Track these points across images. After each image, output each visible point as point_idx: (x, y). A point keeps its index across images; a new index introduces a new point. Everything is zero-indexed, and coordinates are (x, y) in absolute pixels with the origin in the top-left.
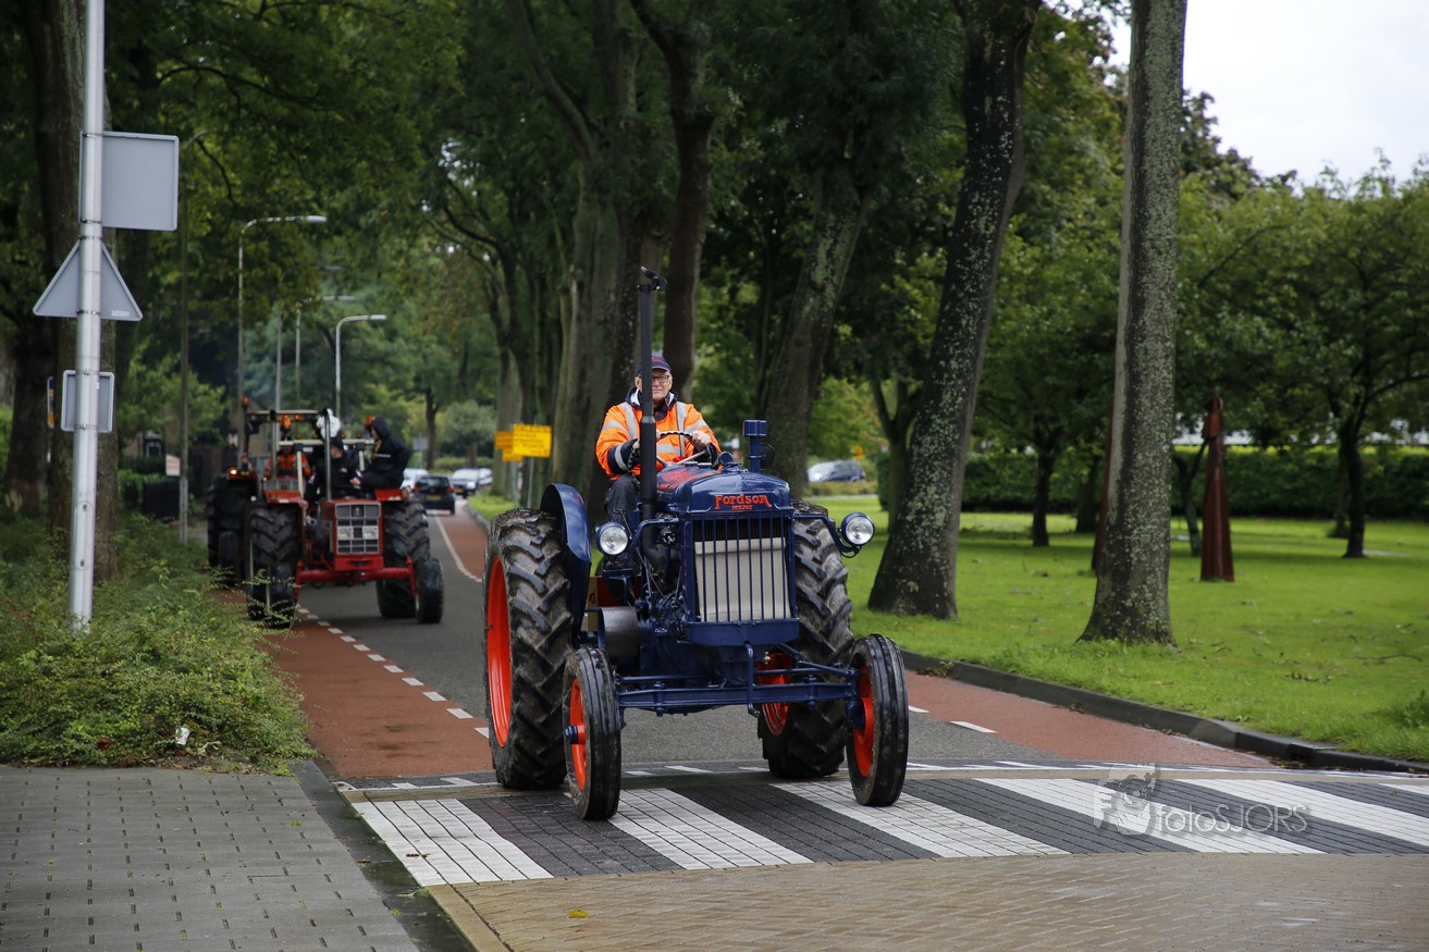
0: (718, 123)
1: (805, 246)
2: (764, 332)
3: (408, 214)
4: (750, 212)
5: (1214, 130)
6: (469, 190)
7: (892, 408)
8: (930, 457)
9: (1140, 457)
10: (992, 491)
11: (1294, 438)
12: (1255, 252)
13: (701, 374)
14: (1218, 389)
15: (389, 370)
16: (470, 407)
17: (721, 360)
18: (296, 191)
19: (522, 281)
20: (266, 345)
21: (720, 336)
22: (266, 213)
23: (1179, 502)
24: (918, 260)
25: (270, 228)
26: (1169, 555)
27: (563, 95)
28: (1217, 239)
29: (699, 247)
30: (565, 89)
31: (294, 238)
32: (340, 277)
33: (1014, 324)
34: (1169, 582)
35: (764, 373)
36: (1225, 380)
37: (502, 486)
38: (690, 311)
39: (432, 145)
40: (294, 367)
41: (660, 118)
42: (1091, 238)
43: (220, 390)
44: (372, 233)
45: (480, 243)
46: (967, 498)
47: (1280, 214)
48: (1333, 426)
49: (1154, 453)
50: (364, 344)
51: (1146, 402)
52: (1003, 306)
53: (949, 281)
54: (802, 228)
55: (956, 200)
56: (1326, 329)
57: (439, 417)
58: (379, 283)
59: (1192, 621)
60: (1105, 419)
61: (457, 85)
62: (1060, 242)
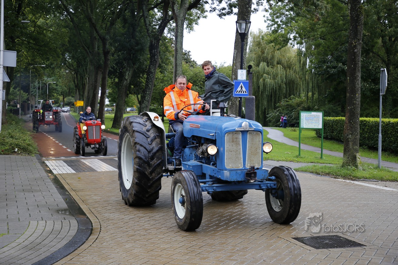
0: (111, 52)
1: (125, 73)
3: (60, 65)
4: (117, 67)
5: (191, 57)
6: (70, 62)
7: (140, 99)
12: (197, 76)
13: (108, 93)
15: (57, 91)
16: (70, 97)
17: (112, 91)
18: (40, 61)
19: (79, 77)
20: (35, 86)
21: (112, 87)
22: (35, 65)
25: (35, 67)
28: (191, 74)
29: (107, 72)
30: (86, 46)
31: (40, 69)
32: (48, 75)
33: (159, 86)
37: (75, 111)
39: (64, 54)
40: (40, 90)
41: (101, 51)
42: (171, 73)
43: (27, 94)
44: (53, 68)
45: (72, 70)
50: (52, 87)
52: (157, 84)
54: (125, 70)
57: (65, 99)
58: (55, 77)
61: (67, 44)
62: (166, 73)
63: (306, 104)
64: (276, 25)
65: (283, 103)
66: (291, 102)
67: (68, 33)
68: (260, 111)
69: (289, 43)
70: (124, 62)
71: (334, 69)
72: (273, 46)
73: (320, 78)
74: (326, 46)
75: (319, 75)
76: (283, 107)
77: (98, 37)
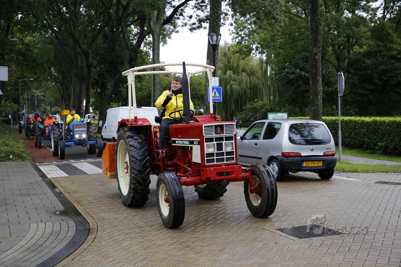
0: (93, 65)
1: (107, 83)
2: (101, 96)
3: (46, 78)
4: (99, 78)
6: (56, 75)
13: (92, 102)
15: (44, 102)
16: (57, 107)
17: (95, 100)
18: (28, 75)
19: (64, 88)
20: (24, 98)
21: (95, 96)
22: (24, 78)
25: (24, 81)
27: (69, 61)
29: (91, 84)
30: (70, 60)
31: (28, 82)
32: (36, 88)
33: (138, 95)
38: (90, 93)
39: (50, 68)
41: (84, 64)
43: (17, 105)
44: (41, 81)
45: (58, 83)
50: (40, 98)
54: (106, 81)
57: (52, 109)
58: (42, 89)
61: (53, 59)
62: (144, 83)
63: (269, 106)
64: (240, 37)
65: (248, 106)
66: (255, 105)
67: (53, 49)
68: (228, 114)
69: (251, 53)
70: (106, 74)
71: (293, 74)
72: (238, 56)
73: (280, 83)
74: (285, 55)
75: (280, 80)
76: (248, 110)
77: (82, 52)
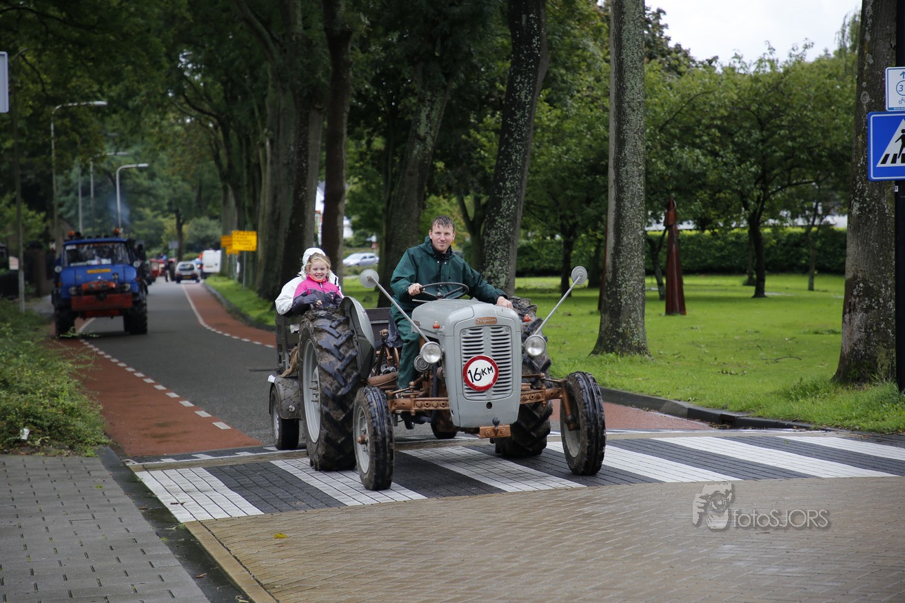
0: (355, 36)
1: (413, 113)
2: (390, 169)
3: (159, 99)
4: (378, 91)
5: (666, 33)
6: (198, 83)
7: (471, 213)
8: (495, 243)
9: (625, 239)
10: (535, 264)
11: (721, 224)
12: (693, 108)
13: (351, 195)
14: (673, 194)
15: (151, 199)
16: (204, 220)
17: (363, 186)
18: (86, 86)
19: (234, 140)
20: (71, 185)
21: (362, 171)
22: (68, 101)
23: (650, 267)
24: (485, 120)
25: (70, 110)
26: (645, 299)
27: (255, 19)
28: (670, 101)
29: (345, 115)
30: (257, 16)
31: (86, 115)
32: (117, 140)
33: (546, 158)
34: (645, 317)
35: (390, 193)
36: (676, 189)
37: (226, 270)
38: (342, 155)
39: (173, 54)
40: (90, 198)
41: (318, 32)
42: (592, 102)
43: (43, 215)
44: (137, 111)
45: (206, 116)
46: (520, 268)
47: (708, 84)
48: (745, 216)
49: (633, 236)
50: (135, 182)
51: (628, 204)
52: (538, 147)
53: (504, 132)
54: (410, 101)
55: (506, 81)
56: (738, 156)
57: (185, 228)
58: (143, 143)
59: (660, 340)
60: (604, 216)
61: (188, 15)
62: (573, 106)
